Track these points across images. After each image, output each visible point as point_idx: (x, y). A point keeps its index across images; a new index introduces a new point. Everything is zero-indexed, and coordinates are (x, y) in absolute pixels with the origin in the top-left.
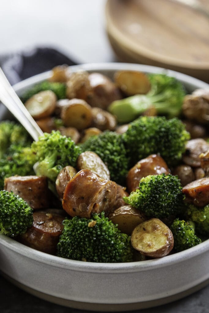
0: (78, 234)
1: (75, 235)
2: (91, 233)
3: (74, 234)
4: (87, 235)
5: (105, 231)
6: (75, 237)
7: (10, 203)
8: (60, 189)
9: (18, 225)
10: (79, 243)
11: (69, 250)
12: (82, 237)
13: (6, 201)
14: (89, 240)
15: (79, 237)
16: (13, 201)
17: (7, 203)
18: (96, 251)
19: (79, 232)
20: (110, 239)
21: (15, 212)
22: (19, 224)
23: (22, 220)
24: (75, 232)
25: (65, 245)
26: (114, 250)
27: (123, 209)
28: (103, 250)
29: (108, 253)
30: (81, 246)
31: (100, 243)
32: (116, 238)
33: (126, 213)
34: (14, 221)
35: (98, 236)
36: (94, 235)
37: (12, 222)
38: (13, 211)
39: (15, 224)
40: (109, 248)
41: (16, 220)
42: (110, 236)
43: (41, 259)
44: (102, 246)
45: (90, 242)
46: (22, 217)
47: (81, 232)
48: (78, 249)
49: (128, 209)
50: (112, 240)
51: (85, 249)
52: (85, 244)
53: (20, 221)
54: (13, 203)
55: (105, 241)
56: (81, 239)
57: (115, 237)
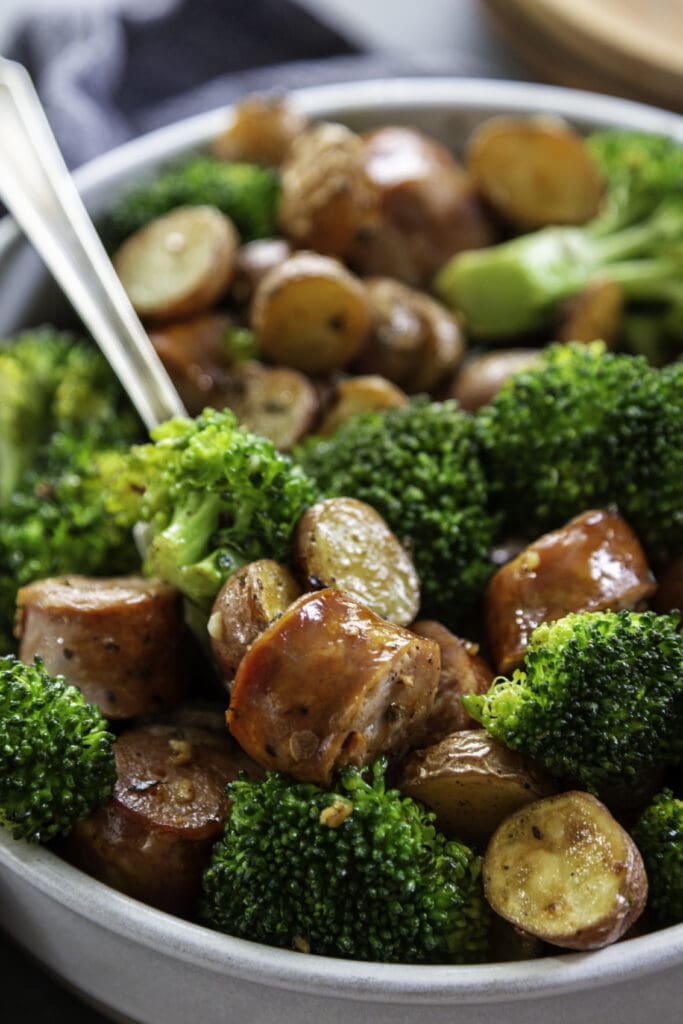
0: (281, 846)
1: (271, 848)
2: (328, 845)
3: (265, 844)
4: (312, 855)
5: (383, 845)
6: (269, 856)
7: (31, 712)
8: (223, 652)
9: (56, 804)
10: (285, 880)
11: (245, 901)
12: (294, 859)
13: (14, 708)
14: (324, 875)
15: (286, 859)
16: (38, 707)
17: (17, 717)
18: (347, 916)
19: (284, 839)
20: (401, 875)
21: (45, 754)
22: (57, 796)
23: (70, 781)
24: (271, 840)
25: (231, 882)
26: (418, 912)
27: (459, 751)
28: (375, 914)
29: (394, 924)
30: (290, 893)
31: (364, 887)
32: (427, 869)
33: (469, 767)
34: (42, 786)
35: (354, 862)
36: (343, 859)
37: (35, 790)
38: (35, 747)
39: (43, 800)
40: (398, 908)
41: (49, 784)
42: (400, 864)
43: (139, 933)
44: (369, 901)
45: (324, 884)
46: (69, 770)
47: (296, 842)
48: (281, 902)
49: (477, 750)
50: (408, 878)
51: (304, 904)
52: (303, 884)
53: (64, 786)
54: (36, 715)
55: (381, 880)
56: (291, 867)
57: (421, 865)
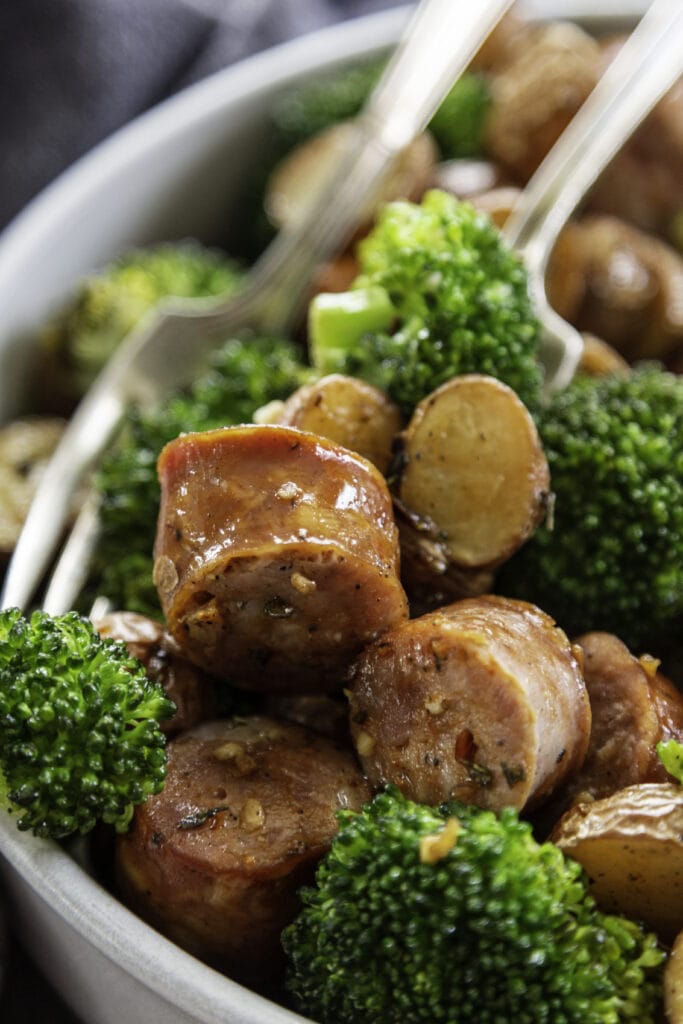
0: (380, 890)
1: (365, 892)
2: (436, 892)
3: (360, 885)
4: (416, 904)
5: (504, 894)
6: (362, 903)
7: (63, 670)
9: (73, 788)
10: (382, 933)
11: (330, 968)
12: (393, 907)
13: (42, 662)
14: (427, 931)
15: (383, 906)
16: (75, 663)
17: (44, 671)
18: (455, 994)
19: (384, 882)
20: (525, 941)
21: (69, 721)
22: (76, 781)
23: (96, 763)
24: (370, 879)
25: (316, 936)
26: (547, 996)
27: (632, 807)
28: (490, 992)
29: (515, 1009)
30: (386, 957)
31: (474, 952)
32: (563, 939)
33: (641, 829)
34: (59, 763)
35: (466, 916)
36: (451, 912)
37: (47, 765)
38: (58, 710)
39: (56, 780)
40: (520, 987)
41: (69, 761)
42: (525, 927)
44: (484, 975)
45: (428, 945)
46: (96, 746)
47: (396, 883)
48: (373, 966)
49: (656, 807)
50: (535, 946)
51: (403, 976)
52: (401, 944)
53: (87, 769)
54: (74, 675)
55: (500, 947)
56: (389, 919)
57: (556, 931)
